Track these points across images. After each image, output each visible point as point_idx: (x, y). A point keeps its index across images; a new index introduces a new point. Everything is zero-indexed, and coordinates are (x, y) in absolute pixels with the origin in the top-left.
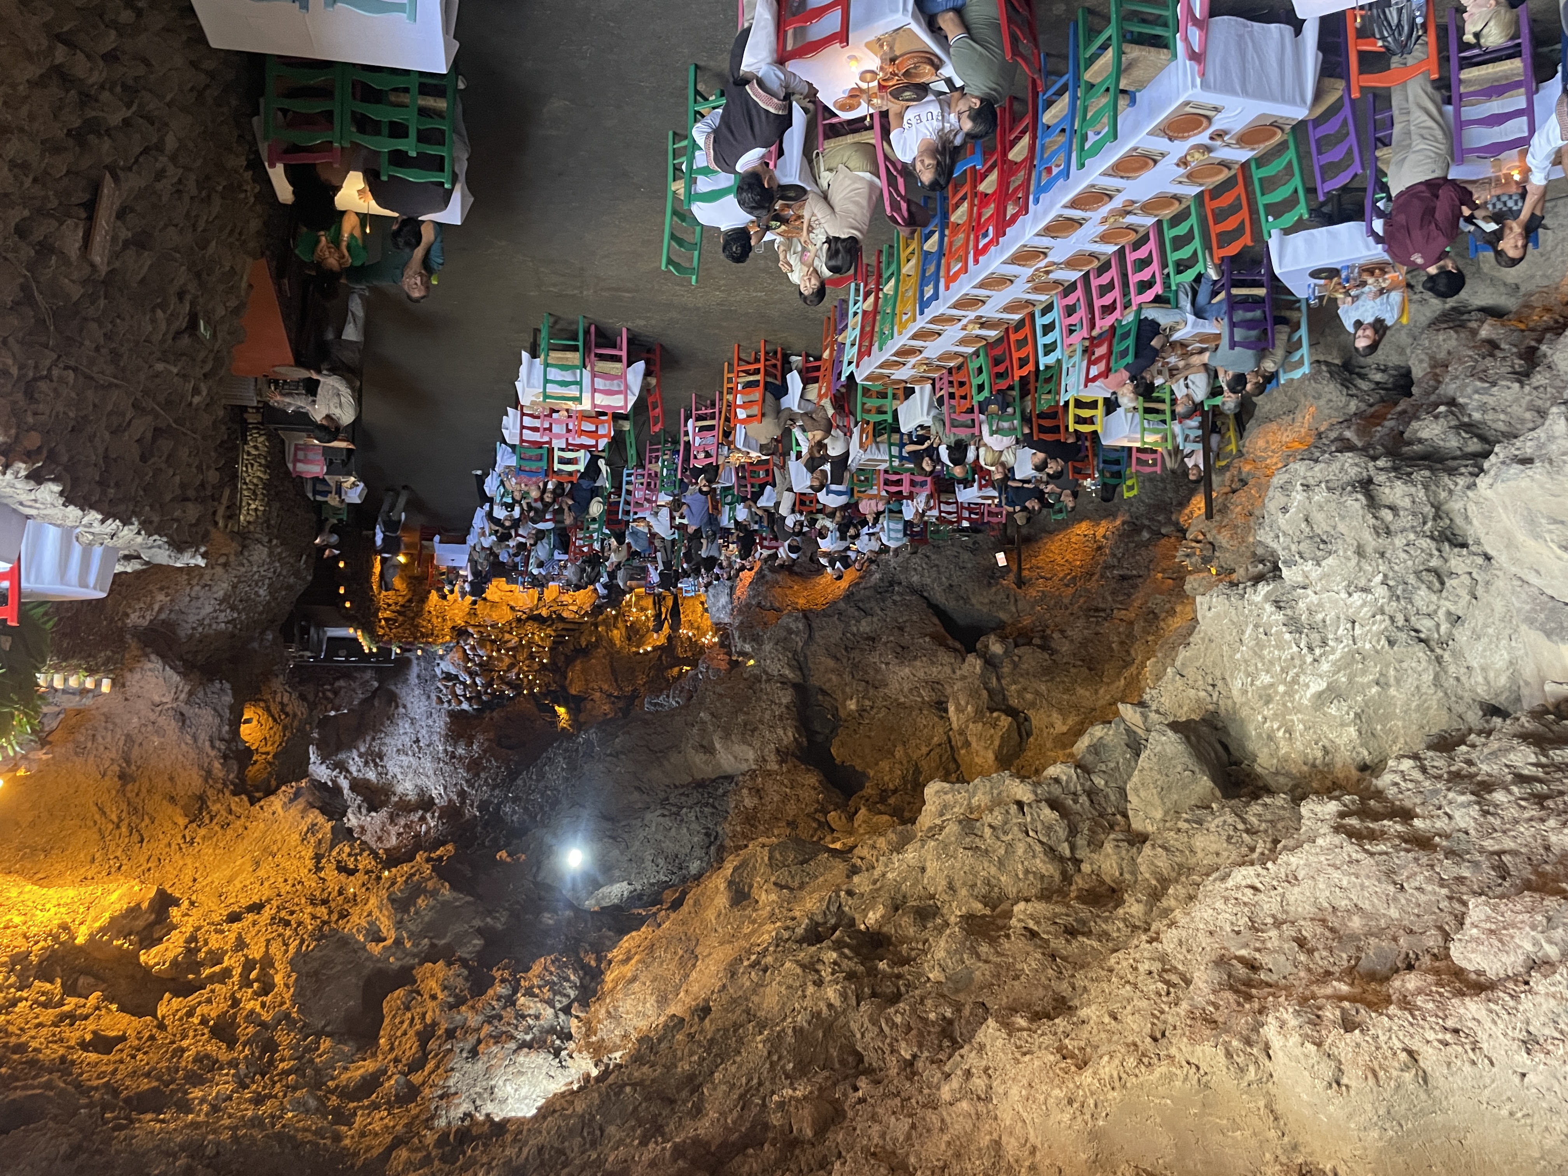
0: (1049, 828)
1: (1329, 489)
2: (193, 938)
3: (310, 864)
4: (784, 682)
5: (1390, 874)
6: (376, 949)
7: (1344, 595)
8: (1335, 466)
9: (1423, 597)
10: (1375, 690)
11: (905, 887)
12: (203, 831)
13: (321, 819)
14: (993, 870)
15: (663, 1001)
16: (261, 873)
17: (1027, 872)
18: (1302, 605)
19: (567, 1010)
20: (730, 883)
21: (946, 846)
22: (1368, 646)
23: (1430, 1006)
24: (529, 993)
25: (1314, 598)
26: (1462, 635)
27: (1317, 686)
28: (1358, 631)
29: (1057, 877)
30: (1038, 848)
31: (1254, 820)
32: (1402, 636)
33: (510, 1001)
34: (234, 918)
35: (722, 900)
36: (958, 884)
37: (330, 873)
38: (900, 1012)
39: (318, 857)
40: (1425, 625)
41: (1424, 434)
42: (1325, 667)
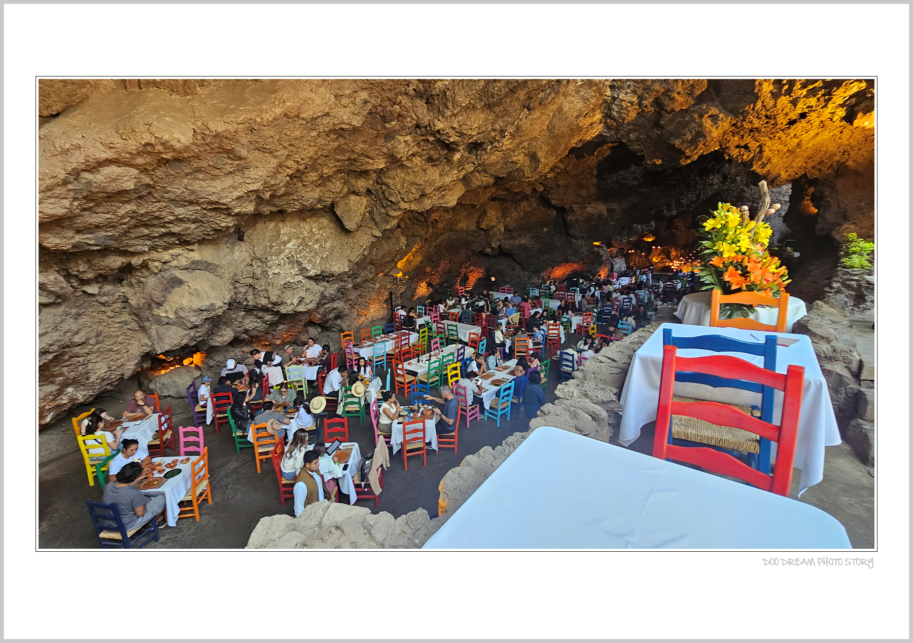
1: (286, 303)
3: (765, 148)
7: (281, 272)
8: (286, 310)
9: (258, 272)
10: (274, 244)
18: (296, 269)
22: (274, 257)
25: (292, 271)
26: (248, 260)
27: (289, 245)
28: (277, 262)
32: (264, 260)
37: (754, 145)
39: (761, 152)
40: (259, 264)
42: (287, 251)
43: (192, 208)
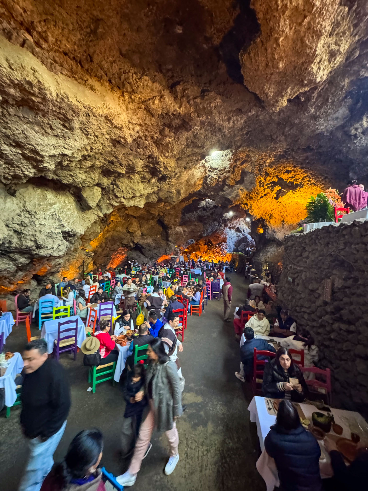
0: (118, 191)
1: (47, 247)
2: (272, 191)
3: (252, 206)
4: (170, 242)
5: (26, 137)
6: (242, 188)
7: (46, 224)
8: (46, 253)
9: (27, 221)
10: (41, 204)
11: (147, 186)
12: (270, 212)
13: (251, 213)
14: (129, 184)
15: (193, 174)
16: (260, 205)
17: (123, 183)
18: (57, 224)
19: (209, 176)
20: (180, 195)
21: (139, 192)
22: (42, 212)
23: (4, 79)
24: (216, 179)
25: (54, 225)
26: (18, 211)
27: (55, 206)
28: (44, 216)
29: (116, 181)
30: (120, 188)
31: (71, 178)
32: (33, 213)
33: (219, 177)
34: (265, 195)
35: (182, 191)
36: (137, 183)
37: (249, 204)
38: (148, 153)
39: (251, 207)
40: (27, 215)
41: (24, 259)
42: (53, 210)
43: (14, 150)
